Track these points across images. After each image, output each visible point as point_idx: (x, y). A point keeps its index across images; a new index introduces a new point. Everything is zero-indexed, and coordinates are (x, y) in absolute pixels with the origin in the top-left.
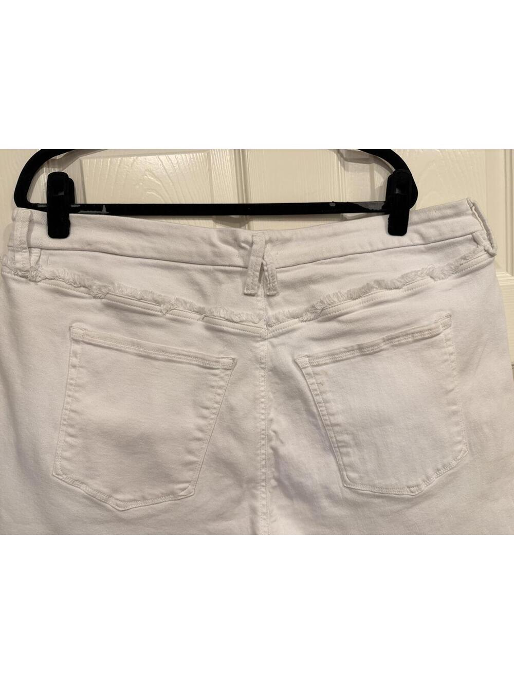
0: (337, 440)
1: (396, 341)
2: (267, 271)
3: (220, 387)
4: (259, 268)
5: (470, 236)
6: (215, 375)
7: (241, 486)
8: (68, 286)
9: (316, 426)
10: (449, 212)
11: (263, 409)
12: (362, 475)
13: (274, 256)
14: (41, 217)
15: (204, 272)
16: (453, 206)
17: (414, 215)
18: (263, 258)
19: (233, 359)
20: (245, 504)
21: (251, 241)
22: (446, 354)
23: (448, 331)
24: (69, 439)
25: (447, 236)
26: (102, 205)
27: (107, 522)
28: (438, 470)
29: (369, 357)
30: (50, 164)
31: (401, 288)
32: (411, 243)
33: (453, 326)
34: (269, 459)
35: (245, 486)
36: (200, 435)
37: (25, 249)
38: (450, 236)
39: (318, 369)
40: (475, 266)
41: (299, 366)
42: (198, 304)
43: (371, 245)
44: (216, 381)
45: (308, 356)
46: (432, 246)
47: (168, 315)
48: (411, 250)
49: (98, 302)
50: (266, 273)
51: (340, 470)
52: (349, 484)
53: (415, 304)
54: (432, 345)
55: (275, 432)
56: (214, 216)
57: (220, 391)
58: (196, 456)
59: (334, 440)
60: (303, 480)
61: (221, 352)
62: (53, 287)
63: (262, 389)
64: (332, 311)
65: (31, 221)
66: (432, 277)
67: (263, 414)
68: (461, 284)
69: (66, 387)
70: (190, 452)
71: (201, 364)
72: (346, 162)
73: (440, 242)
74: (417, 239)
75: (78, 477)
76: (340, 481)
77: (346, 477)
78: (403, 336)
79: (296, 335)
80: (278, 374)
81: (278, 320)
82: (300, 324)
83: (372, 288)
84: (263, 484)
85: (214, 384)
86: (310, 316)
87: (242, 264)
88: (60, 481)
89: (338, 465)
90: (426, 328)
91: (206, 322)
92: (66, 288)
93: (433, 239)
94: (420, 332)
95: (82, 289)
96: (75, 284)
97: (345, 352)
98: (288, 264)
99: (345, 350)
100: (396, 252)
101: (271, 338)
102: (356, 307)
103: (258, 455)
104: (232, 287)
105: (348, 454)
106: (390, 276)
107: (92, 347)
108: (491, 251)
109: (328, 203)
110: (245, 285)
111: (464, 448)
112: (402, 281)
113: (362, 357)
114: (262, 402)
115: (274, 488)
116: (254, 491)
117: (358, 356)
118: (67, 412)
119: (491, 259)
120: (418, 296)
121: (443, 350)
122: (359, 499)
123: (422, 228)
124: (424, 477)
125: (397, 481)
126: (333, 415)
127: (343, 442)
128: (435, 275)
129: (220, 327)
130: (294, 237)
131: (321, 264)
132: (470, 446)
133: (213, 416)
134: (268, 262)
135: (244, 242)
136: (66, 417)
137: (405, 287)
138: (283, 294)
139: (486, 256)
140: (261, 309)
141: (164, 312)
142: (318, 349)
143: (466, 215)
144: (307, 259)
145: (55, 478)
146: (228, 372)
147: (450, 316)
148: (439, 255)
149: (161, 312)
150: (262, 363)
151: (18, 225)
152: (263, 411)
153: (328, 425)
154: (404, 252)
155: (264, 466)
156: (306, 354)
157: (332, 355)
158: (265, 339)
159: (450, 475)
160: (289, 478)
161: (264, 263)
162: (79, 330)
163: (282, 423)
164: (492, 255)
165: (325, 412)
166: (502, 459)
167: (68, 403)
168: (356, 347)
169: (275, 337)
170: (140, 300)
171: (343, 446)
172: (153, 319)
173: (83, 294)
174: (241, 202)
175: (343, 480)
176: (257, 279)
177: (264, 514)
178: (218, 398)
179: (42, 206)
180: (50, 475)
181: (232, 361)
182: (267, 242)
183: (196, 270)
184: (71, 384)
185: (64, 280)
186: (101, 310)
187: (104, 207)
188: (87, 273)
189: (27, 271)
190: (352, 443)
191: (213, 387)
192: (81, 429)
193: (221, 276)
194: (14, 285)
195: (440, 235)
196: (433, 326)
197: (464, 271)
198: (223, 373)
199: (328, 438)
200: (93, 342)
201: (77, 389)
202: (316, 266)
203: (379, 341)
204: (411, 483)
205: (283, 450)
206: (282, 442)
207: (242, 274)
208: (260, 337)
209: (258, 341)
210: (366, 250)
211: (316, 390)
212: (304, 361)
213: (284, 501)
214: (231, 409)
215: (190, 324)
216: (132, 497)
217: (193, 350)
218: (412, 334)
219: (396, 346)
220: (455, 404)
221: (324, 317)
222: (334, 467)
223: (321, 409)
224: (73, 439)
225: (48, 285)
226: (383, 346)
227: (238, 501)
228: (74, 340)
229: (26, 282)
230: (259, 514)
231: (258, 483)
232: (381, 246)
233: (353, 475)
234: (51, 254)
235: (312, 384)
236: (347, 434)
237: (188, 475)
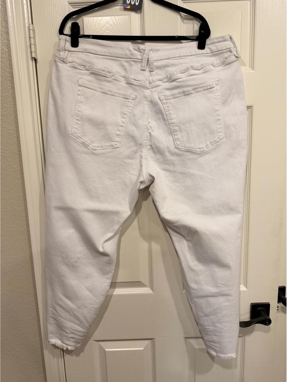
0: (173, 129)
1: (197, 90)
2: (150, 61)
3: (131, 107)
4: (147, 59)
5: (229, 49)
6: (129, 102)
7: (137, 146)
8: (78, 65)
9: (166, 125)
10: (221, 40)
11: (146, 117)
12: (182, 142)
13: (153, 56)
14: (69, 39)
15: (127, 61)
16: (223, 37)
17: (208, 42)
18: (149, 56)
19: (136, 95)
20: (138, 155)
21: (144, 49)
22: (216, 95)
23: (218, 86)
24: (76, 121)
25: (220, 50)
26: (90, 35)
27: (89, 154)
28: (212, 143)
29: (187, 96)
30: (71, 19)
31: (201, 70)
32: (206, 53)
33: (220, 85)
34: (148, 137)
35: (138, 146)
36: (123, 124)
37: (63, 50)
38: (221, 49)
39: (167, 101)
40: (230, 61)
41: (161, 100)
42: (124, 74)
43: (190, 53)
44: (129, 104)
45: (164, 96)
46: (215, 54)
47: (112, 78)
48: (206, 55)
49: (88, 72)
50: (150, 62)
51: (174, 141)
52: (177, 146)
53: (205, 75)
54: (211, 92)
55: (150, 127)
56: (131, 41)
57: (130, 108)
58: (121, 132)
59: (172, 129)
60: (160, 145)
61: (131, 93)
62: (72, 65)
63: (147, 109)
64: (174, 77)
65: (66, 41)
66: (213, 66)
67: (146, 119)
68: (224, 69)
69: (76, 102)
70: (119, 131)
71: (124, 97)
72: (184, 20)
73: (217, 52)
74: (209, 51)
75: (80, 136)
76: (174, 145)
77: (176, 144)
78: (200, 88)
79: (160, 88)
80: (153, 103)
81: (154, 82)
82: (162, 84)
83: (189, 69)
84: (145, 147)
85: (128, 105)
86: (166, 80)
87: (141, 58)
88: (73, 136)
89: (173, 139)
90: (208, 85)
91: (126, 81)
92: (77, 66)
93: (215, 51)
94: (206, 86)
95: (83, 67)
96: (80, 64)
97: (178, 94)
98: (158, 59)
99: (178, 93)
100: (200, 56)
101: (151, 89)
102: (183, 77)
103: (144, 135)
104: (137, 67)
105: (177, 135)
106: (196, 65)
107: (85, 88)
108: (236, 55)
109: (175, 36)
110: (142, 66)
111: (223, 135)
112: (201, 67)
113: (185, 96)
114: (146, 114)
115: (149, 149)
116: (142, 149)
117: (183, 96)
118: (76, 111)
119: (237, 59)
120: (206, 73)
121: (215, 94)
122: (180, 152)
123: (210, 46)
124: (206, 145)
125: (195, 145)
126: (172, 119)
127: (175, 129)
128: (214, 65)
129: (131, 82)
130: (161, 49)
131: (171, 60)
132: (225, 134)
133: (128, 118)
134: (150, 58)
135: (142, 50)
136: (76, 113)
137: (202, 69)
138: (156, 71)
139: (234, 57)
140: (147, 76)
141: (111, 76)
142: (168, 93)
143: (228, 41)
144: (166, 58)
145: (71, 135)
146: (134, 101)
147: (218, 81)
148: (217, 57)
149: (110, 76)
150: (147, 98)
151: (62, 41)
152: (146, 118)
153: (170, 124)
154: (203, 56)
155: (146, 140)
156: (163, 95)
157: (173, 95)
158: (148, 89)
159: (216, 145)
160: (155, 144)
161: (149, 58)
162: (81, 82)
163: (153, 124)
164: (237, 57)
165: (169, 119)
166: (239, 141)
167: (77, 108)
168: (182, 92)
169: (152, 88)
170: (103, 71)
171: (175, 132)
172: (108, 79)
173: (82, 69)
174: (142, 35)
175: (175, 145)
176: (146, 64)
177: (145, 158)
178: (130, 111)
179: (69, 35)
180: (70, 134)
181: (135, 96)
182: (150, 50)
183: (123, 61)
184: (78, 101)
185: (76, 63)
186: (89, 75)
187: (91, 36)
188: (84, 61)
189: (64, 59)
190: (178, 130)
191: (128, 106)
192: (81, 118)
193: (133, 63)
194: (59, 64)
195: (217, 49)
196: (211, 84)
197: (226, 63)
198: (132, 101)
199: (170, 129)
200: (86, 86)
201: (80, 103)
202: (169, 61)
203: (191, 89)
204: (200, 147)
205: (153, 134)
206: (153, 131)
207: (141, 62)
208: (146, 88)
209: (145, 89)
210: (188, 55)
211: (166, 109)
212: (162, 98)
213: (153, 155)
214: (134, 115)
215: (120, 81)
216: (98, 146)
217: (121, 92)
218: (203, 87)
219: (197, 92)
220: (219, 116)
221: (171, 80)
222: (172, 140)
223: (168, 117)
224: (78, 121)
225: (71, 65)
226: (192, 92)
227: (136, 152)
228: (79, 85)
229: (63, 63)
230: (143, 158)
231: (143, 146)
232: (194, 54)
233: (178, 142)
234: (72, 54)
235: (165, 107)
236: (177, 126)
237: (118, 139)
